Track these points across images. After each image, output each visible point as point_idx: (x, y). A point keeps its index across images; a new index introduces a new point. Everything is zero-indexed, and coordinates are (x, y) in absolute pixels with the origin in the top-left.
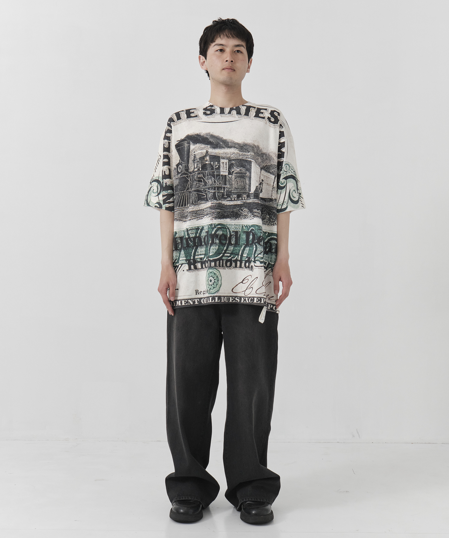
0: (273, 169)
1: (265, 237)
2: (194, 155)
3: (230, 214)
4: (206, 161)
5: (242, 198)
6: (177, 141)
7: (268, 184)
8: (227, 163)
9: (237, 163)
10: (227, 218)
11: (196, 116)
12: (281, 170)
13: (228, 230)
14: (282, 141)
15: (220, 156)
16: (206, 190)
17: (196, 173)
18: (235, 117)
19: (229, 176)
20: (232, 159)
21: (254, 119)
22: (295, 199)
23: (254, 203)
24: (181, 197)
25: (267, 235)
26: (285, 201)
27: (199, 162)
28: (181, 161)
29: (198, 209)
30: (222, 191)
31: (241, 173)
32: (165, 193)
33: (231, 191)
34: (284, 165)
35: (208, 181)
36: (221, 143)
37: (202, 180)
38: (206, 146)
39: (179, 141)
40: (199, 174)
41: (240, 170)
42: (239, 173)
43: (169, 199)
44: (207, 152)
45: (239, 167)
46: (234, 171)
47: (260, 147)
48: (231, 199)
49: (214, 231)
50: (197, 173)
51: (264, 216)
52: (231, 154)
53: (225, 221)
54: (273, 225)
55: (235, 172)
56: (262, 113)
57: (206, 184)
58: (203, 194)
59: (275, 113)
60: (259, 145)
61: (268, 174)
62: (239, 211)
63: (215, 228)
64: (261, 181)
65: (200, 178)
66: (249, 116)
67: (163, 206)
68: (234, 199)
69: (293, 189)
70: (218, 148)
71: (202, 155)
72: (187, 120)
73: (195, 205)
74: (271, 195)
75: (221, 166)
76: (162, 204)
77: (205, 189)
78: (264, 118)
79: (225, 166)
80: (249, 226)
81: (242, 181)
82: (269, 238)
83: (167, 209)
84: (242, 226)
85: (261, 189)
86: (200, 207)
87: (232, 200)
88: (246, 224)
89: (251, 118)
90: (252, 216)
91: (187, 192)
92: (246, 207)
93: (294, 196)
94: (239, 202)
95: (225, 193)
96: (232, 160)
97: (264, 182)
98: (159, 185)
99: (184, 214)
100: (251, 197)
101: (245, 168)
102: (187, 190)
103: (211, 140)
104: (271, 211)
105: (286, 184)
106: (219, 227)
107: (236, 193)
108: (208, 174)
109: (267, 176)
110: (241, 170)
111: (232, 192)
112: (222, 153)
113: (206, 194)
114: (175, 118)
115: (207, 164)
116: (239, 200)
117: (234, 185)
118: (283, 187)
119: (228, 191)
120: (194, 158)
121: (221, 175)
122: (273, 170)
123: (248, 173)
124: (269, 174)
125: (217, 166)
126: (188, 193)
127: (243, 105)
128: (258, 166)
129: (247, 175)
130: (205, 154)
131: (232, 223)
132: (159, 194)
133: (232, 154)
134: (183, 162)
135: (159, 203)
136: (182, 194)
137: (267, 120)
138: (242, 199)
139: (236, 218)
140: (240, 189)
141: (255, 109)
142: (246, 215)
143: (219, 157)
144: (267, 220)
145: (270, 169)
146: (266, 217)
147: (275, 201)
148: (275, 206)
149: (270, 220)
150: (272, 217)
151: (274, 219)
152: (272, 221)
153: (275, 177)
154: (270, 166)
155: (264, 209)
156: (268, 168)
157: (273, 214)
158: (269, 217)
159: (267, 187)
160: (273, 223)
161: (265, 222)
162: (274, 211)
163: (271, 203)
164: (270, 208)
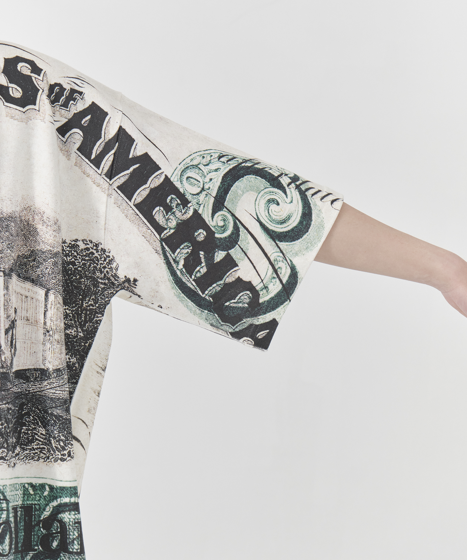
0: (39, 267)
1: (42, 502)
7: (28, 320)
25: (46, 493)
51: (29, 430)
54: (63, 460)
59: (20, 65)
64: (13, 315)
74: (41, 357)
82: (55, 503)
85: (14, 342)
104: (47, 413)
109: (23, 292)
122: (38, 271)
124: (28, 285)
144: (42, 442)
145: (31, 266)
146: (37, 434)
147: (53, 376)
148: (55, 393)
149: (50, 443)
150: (55, 432)
151: (62, 440)
152: (54, 445)
153: (44, 293)
154: (29, 258)
155: (25, 408)
156: (23, 265)
157: (53, 420)
158: (44, 434)
159: (27, 332)
160: (59, 452)
161: (36, 451)
162: (54, 411)
163: (47, 386)
164: (44, 401)
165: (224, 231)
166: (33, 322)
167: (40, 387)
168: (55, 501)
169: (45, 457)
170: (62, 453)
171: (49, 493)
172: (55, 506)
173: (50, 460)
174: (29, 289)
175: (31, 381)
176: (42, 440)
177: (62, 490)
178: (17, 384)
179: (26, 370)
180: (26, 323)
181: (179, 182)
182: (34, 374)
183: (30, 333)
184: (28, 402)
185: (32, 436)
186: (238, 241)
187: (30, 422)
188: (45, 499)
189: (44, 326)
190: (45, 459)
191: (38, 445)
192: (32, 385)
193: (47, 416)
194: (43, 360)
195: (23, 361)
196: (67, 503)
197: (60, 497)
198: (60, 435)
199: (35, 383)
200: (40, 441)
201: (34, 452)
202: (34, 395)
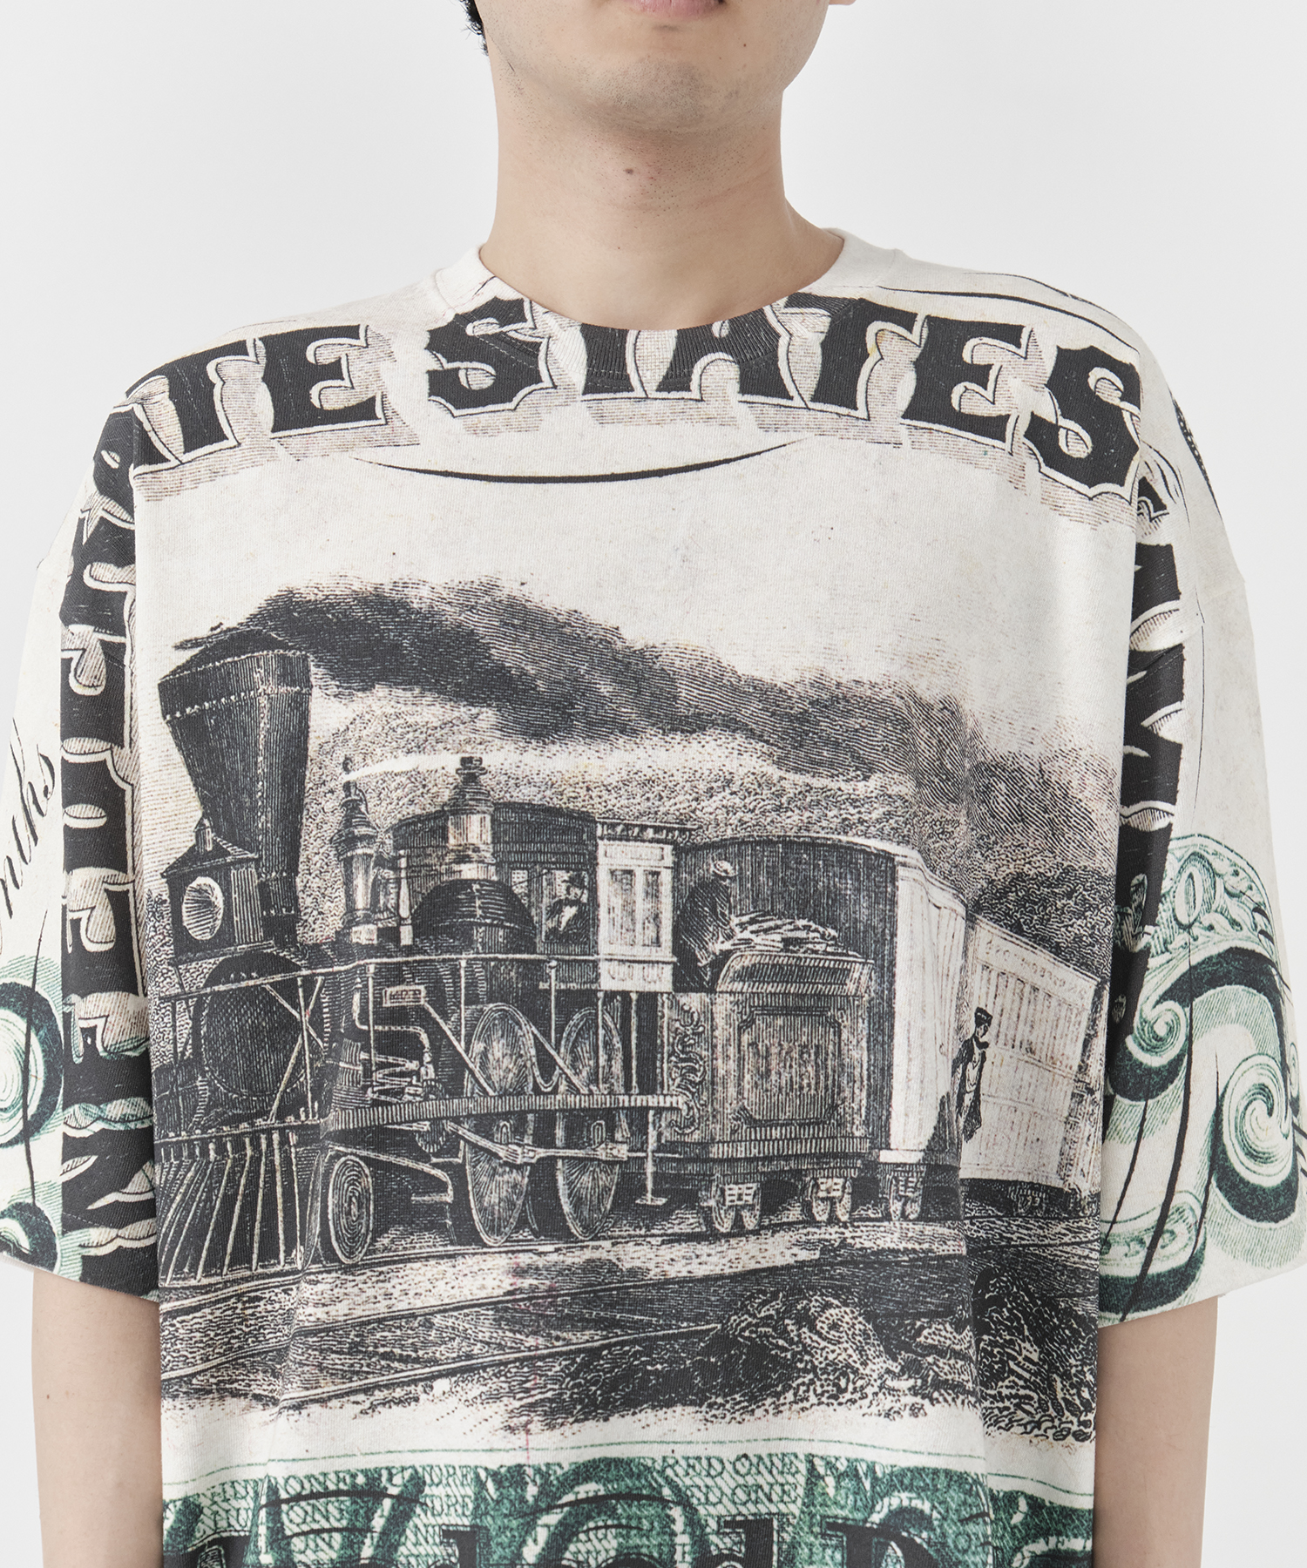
0: (1081, 915)
2: (347, 787)
3: (702, 1367)
4: (463, 859)
5: (807, 1207)
6: (181, 646)
7: (1031, 1051)
8: (666, 877)
9: (754, 877)
10: (669, 1404)
11: (364, 411)
12: (1148, 915)
13: (676, 1512)
14: (1159, 639)
15: (598, 810)
16: (455, 1138)
17: (364, 968)
18: (727, 422)
19: (684, 999)
20: (712, 835)
21: (906, 442)
22: (1268, 1177)
23: (923, 1260)
24: (233, 1181)
25: (1017, 1518)
26: (1176, 1201)
27: (396, 869)
28: (210, 836)
29: (381, 1308)
30: (622, 1152)
31: (798, 973)
32: (82, 1121)
33: (704, 1145)
34: (1171, 865)
35: (478, 1047)
36: (605, 689)
37: (416, 1036)
38: (464, 711)
39: (195, 643)
40: (392, 975)
41: (787, 942)
42: (780, 973)
43: (121, 1185)
44: (471, 771)
45: (781, 915)
46: (726, 955)
47: (966, 707)
48: (709, 1222)
49: (542, 1535)
50: (372, 965)
51: (996, 1346)
52: (702, 787)
53: (653, 1433)
54: (1081, 1438)
55: (736, 964)
56: (980, 375)
57: (453, 1076)
58: (426, 1168)
59: (1096, 373)
60: (956, 692)
61: (1029, 955)
62: (784, 1333)
63: (549, 1509)
64: (971, 1027)
65: (398, 1015)
66: (861, 413)
67: (60, 1243)
68: (738, 1221)
69: (1253, 1078)
70: (570, 729)
71: (426, 800)
72: (280, 450)
73: (348, 1270)
74: (1057, 1159)
75: (603, 913)
76: (57, 1227)
77: (449, 1126)
78: (992, 427)
79: (642, 907)
80: (875, 1480)
81: (804, 1048)
82: (1040, 1547)
83: (97, 1271)
84: (812, 1469)
85: (968, 1099)
86: (395, 1285)
87: (712, 1236)
88: (842, 1453)
89: (880, 428)
90: (904, 1384)
91: (282, 1131)
92: (841, 1291)
93: (1261, 1146)
94: (778, 1250)
95: (650, 1168)
96: (712, 846)
97: (993, 1029)
98: (34, 1040)
99: (256, 1334)
100: (895, 1207)
101: (832, 922)
102: (281, 1116)
103: (508, 654)
104: (1055, 1307)
105: (1190, 1039)
106: (587, 1500)
107: (749, 1160)
108: (483, 987)
109: (1026, 974)
110: (799, 942)
111: (716, 1151)
112: (613, 780)
113: (458, 1173)
114: (166, 426)
115: (467, 883)
116: (781, 1225)
117: (732, 1091)
118: (1158, 1071)
119: (671, 1146)
120: (348, 822)
121: (610, 996)
122: (1079, 927)
123: (860, 976)
124: (1043, 958)
125: (569, 912)
126: (293, 1139)
127: (800, 301)
128: (944, 897)
129: (851, 987)
130: (446, 795)
131: (714, 1451)
132: (31, 1129)
133: (710, 792)
134: (235, 852)
135: (27, 1213)
136: (239, 1146)
137: (1023, 445)
138: (811, 1221)
139: (753, 1399)
140: (788, 1123)
141: (915, 337)
142: (846, 1370)
143: (586, 819)
144: (1026, 1380)
145: (1057, 910)
146: (1014, 1359)
147: (1088, 1212)
148: (1087, 1257)
149: (1051, 1387)
150: (1072, 1361)
151: (1087, 1385)
152: (1060, 1395)
153: (1094, 987)
154: (1057, 886)
155: (994, 1285)
156: (1036, 903)
157: (1070, 1328)
158: (1036, 1360)
159: (1025, 1084)
160: (1073, 1414)
161: (1007, 1403)
162: (1076, 1305)
163: (1065, 1235)
164: (1049, 1275)
165: (1151, 1049)
166: (1043, 1060)
167: (1039, 1235)
168: (1042, 1541)
169: (1029, 1423)
170: (1082, 1418)
171: (1026, 1518)
172: (1038, 1553)
173: (1042, 1432)
174: (1044, 970)
175: (1019, 1215)
176: (1027, 1375)
177: (1065, 1518)
178: (974, 1217)
179: (1007, 1183)
180: (1026, 1058)
181: (1178, 866)
182: (1029, 1198)
183: (1033, 1087)
184: (1003, 1270)
185: (1001, 1361)
186: (1152, 1097)
187: (1001, 1323)
188: (1013, 1534)
189: (1080, 1076)
190: (1029, 1428)
191: (1012, 1387)
192: (1018, 1226)
193: (1050, 1315)
194: (1061, 1167)
195: (1002, 1159)
196: (1074, 1552)
197: (1059, 1534)
198: (1085, 1369)
199: (1028, 1222)
200: (1020, 1377)
201: (1001, 1405)
202: (1020, 1252)
